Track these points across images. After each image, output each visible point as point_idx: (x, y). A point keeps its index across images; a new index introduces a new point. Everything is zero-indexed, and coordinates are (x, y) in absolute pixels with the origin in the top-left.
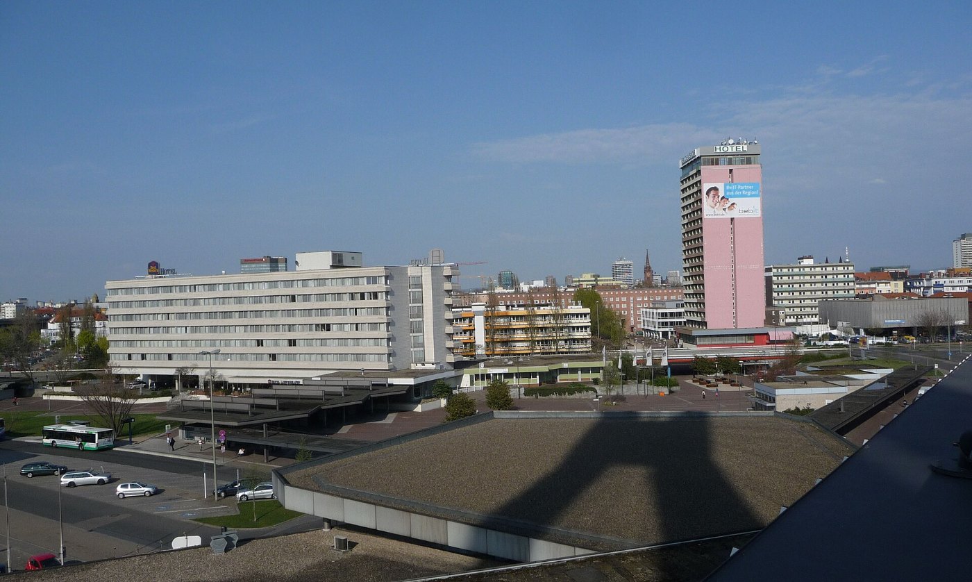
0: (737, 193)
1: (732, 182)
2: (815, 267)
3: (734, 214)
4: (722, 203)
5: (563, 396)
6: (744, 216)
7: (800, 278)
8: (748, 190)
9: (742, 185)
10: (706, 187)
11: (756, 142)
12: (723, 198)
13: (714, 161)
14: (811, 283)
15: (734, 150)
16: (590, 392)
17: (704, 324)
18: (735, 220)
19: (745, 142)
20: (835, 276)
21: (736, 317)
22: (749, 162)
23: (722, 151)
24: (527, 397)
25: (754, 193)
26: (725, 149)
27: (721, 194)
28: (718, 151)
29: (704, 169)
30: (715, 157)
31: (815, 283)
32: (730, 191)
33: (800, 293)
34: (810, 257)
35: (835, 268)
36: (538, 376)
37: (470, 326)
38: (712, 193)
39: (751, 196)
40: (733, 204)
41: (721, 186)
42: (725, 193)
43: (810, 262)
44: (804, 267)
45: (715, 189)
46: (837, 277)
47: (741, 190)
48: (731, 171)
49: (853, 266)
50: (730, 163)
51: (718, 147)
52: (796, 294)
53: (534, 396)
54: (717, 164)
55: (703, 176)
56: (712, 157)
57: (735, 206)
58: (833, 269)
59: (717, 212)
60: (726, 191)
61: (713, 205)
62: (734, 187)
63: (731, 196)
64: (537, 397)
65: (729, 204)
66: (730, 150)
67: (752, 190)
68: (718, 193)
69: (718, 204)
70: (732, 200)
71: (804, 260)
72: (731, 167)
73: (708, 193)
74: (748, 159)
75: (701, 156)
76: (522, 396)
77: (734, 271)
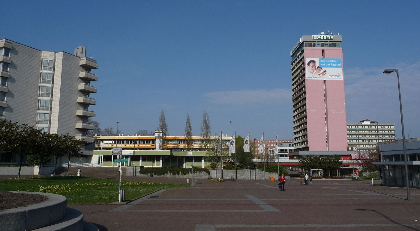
0: (327, 64)
1: (324, 58)
2: (371, 126)
3: (326, 77)
4: (318, 71)
5: (177, 176)
6: (332, 79)
7: (363, 132)
8: (334, 63)
9: (331, 60)
10: (307, 60)
11: (338, 34)
12: (318, 67)
13: (312, 44)
14: (369, 135)
15: (325, 38)
16: (203, 173)
17: (307, 148)
18: (326, 81)
19: (332, 34)
20: (383, 132)
21: (328, 145)
22: (334, 46)
23: (317, 38)
24: (142, 176)
25: (339, 65)
26: (319, 37)
27: (317, 65)
28: (315, 38)
29: (306, 49)
30: (313, 43)
31: (372, 135)
32: (323, 63)
33: (363, 141)
34: (368, 120)
35: (383, 127)
36: (161, 161)
37: (152, 145)
38: (311, 64)
39: (336, 67)
40: (325, 71)
41: (317, 60)
42: (320, 64)
43: (368, 123)
44: (365, 125)
45: (314, 62)
46: (384, 132)
47: (330, 63)
48: (323, 51)
49: (393, 126)
50: (323, 46)
51: (315, 36)
52: (361, 141)
53: (149, 174)
54: (314, 46)
55: (305, 54)
56: (311, 42)
57: (326, 72)
58: (382, 127)
59: (315, 76)
60: (320, 63)
61: (312, 71)
62: (325, 61)
63: (324, 67)
64: (152, 176)
65: (322, 71)
66: (322, 38)
67: (337, 63)
68: (315, 64)
69: (315, 71)
70: (324, 69)
71: (364, 122)
72: (323, 48)
73: (309, 64)
74: (334, 44)
75: (304, 41)
76: (138, 174)
77: (327, 114)
